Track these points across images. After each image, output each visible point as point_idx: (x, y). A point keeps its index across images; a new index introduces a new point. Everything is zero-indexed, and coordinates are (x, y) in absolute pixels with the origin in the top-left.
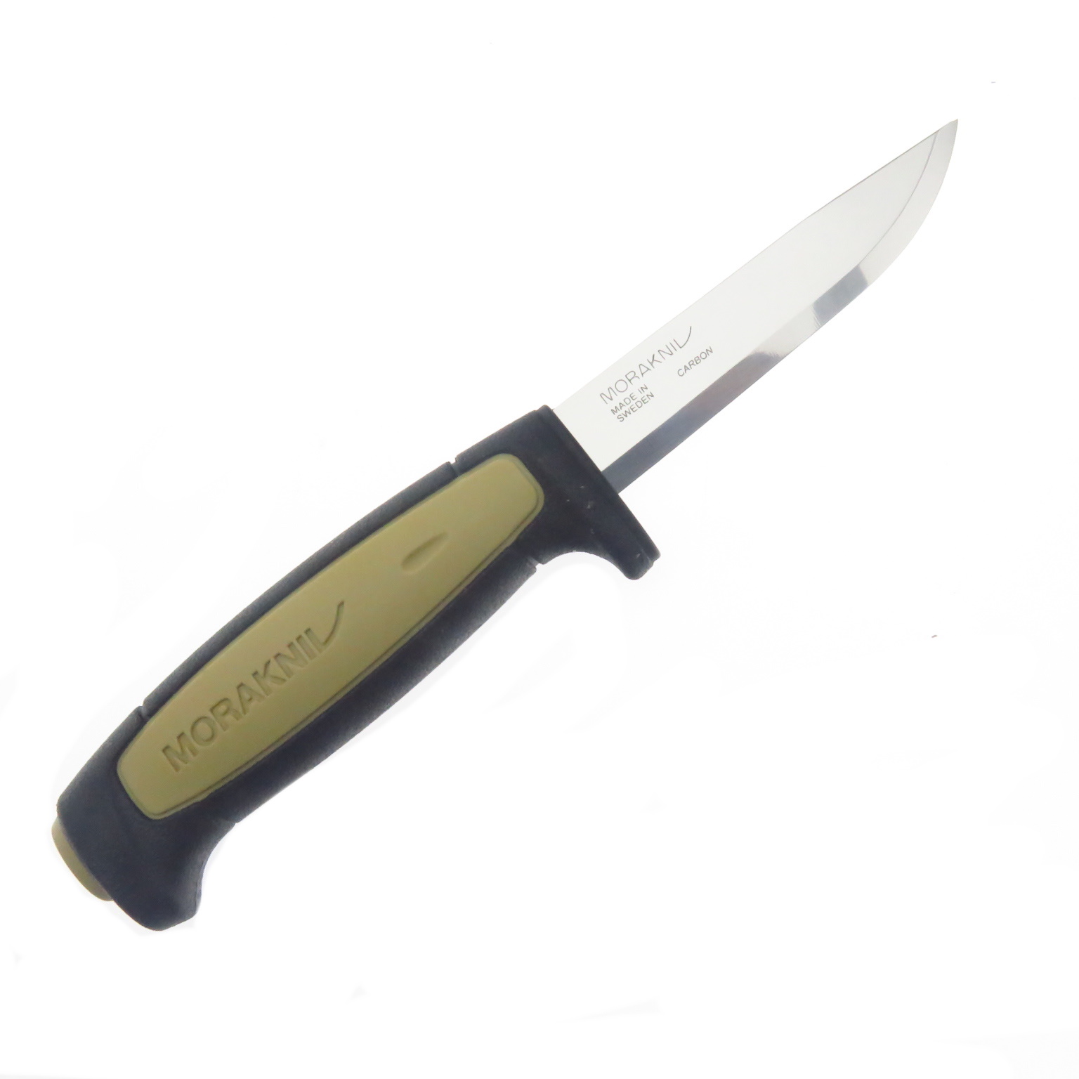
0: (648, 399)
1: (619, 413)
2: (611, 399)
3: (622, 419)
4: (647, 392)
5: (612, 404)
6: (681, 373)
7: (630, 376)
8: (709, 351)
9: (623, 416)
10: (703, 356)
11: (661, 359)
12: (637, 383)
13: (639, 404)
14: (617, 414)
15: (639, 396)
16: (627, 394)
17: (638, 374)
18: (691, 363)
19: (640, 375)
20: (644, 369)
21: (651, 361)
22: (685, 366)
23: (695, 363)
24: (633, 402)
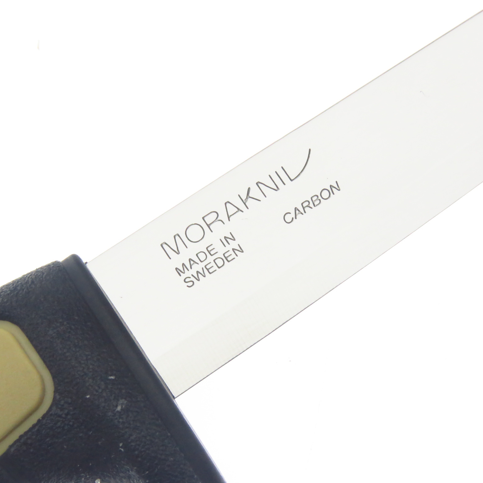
0: (234, 256)
1: (188, 274)
2: (178, 253)
3: (191, 284)
4: (233, 244)
5: (178, 261)
6: (288, 218)
7: (209, 220)
8: (333, 189)
9: (193, 279)
10: (325, 194)
11: (259, 195)
12: (220, 230)
13: (220, 262)
14: (184, 276)
15: (220, 250)
16: (202, 246)
17: (223, 216)
18: (306, 204)
19: (225, 219)
20: (232, 210)
21: (244, 198)
22: (296, 209)
23: (311, 205)
24: (210, 259)
